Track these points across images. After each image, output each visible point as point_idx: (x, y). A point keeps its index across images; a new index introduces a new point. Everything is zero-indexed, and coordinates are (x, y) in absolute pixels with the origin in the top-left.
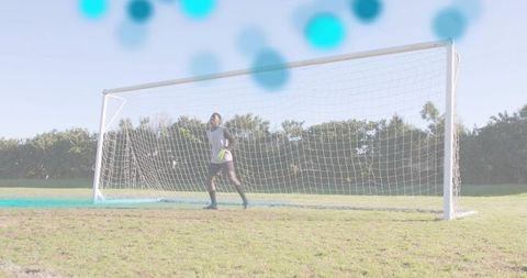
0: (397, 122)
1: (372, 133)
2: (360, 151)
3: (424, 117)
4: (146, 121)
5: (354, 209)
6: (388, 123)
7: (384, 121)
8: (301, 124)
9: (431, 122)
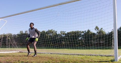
0: (89, 31)
1: (83, 34)
2: (80, 39)
3: (95, 30)
4: (26, 31)
5: (78, 55)
6: (87, 31)
7: (86, 31)
8: (65, 32)
9: (97, 31)
